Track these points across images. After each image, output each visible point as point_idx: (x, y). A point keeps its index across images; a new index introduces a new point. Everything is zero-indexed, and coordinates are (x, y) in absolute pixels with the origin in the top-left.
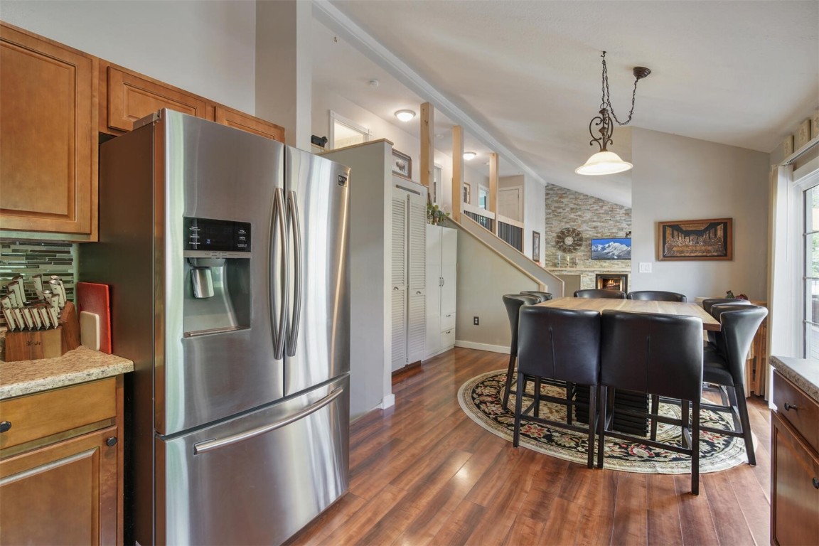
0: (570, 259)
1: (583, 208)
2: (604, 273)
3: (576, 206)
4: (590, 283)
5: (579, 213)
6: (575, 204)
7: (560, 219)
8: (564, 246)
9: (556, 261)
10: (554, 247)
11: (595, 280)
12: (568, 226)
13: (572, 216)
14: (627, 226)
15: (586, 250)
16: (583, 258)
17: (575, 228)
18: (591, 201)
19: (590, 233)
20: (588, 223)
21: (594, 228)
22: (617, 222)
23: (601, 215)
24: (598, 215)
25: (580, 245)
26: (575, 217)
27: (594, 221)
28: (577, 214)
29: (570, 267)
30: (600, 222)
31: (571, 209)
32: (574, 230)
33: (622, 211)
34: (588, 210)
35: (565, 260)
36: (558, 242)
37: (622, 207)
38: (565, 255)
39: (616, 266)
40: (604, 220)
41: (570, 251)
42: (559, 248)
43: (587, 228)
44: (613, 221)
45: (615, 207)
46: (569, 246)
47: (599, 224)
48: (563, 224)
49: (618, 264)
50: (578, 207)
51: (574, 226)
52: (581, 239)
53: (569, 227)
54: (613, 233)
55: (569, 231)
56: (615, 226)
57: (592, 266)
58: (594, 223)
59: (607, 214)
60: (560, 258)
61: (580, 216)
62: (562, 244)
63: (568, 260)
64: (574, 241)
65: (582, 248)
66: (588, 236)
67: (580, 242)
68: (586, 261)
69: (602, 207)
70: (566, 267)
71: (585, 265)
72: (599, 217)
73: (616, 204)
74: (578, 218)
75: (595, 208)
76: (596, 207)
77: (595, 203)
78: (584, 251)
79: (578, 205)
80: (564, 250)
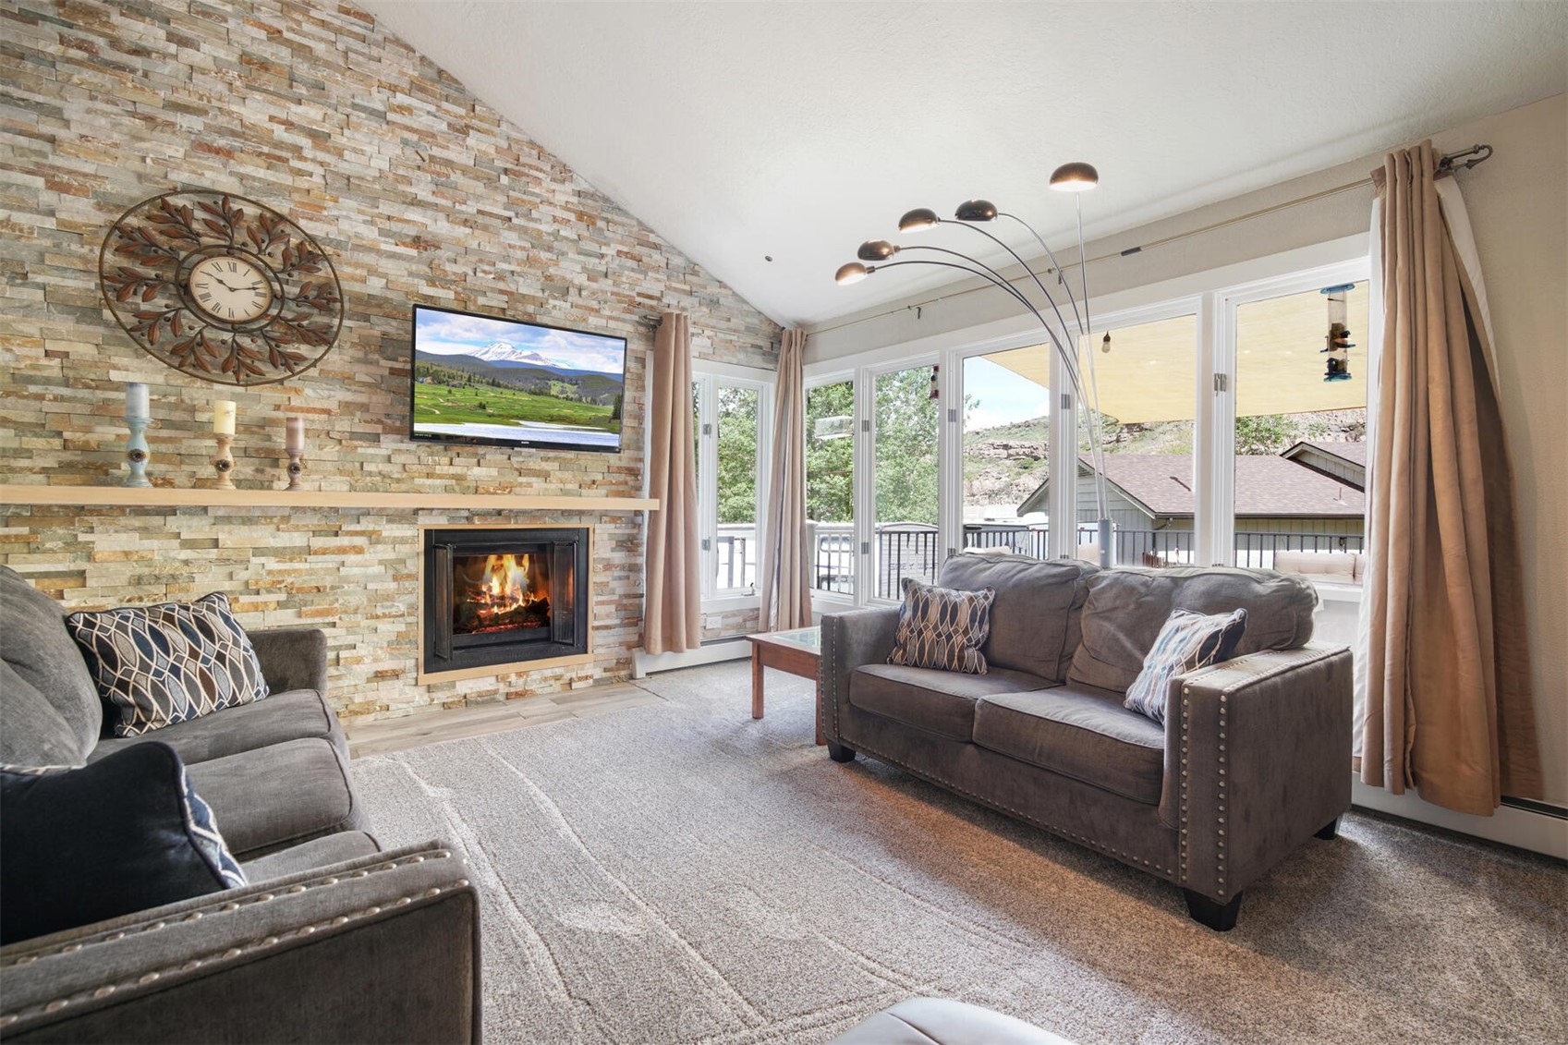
0: (244, 427)
1: (341, 87)
2: (478, 524)
3: (282, 55)
4: (393, 586)
5: (310, 113)
6: (275, 35)
7: (150, 103)
8: (187, 318)
9: (107, 433)
10: (88, 314)
11: (417, 566)
12: (217, 177)
13: (255, 111)
14: (581, 279)
15: (362, 374)
16: (343, 425)
17: (283, 207)
18: (393, 67)
19: (387, 265)
20: (374, 200)
21: (417, 242)
22: (538, 241)
23: (456, 177)
24: (440, 168)
25: (323, 337)
26: (279, 132)
27: (415, 202)
28: (296, 112)
29: (239, 484)
30: (450, 215)
31: (246, 59)
32: (272, 225)
33: (564, 194)
34: (381, 116)
35: (203, 430)
36: (118, 285)
37: (564, 173)
38: (196, 391)
39: (537, 483)
40: (470, 208)
41: (238, 367)
42: (142, 333)
43: (370, 234)
44: (523, 231)
45: (529, 157)
46: (236, 327)
47: (440, 227)
48: (175, 149)
49: (545, 476)
50: (303, 69)
51: (272, 189)
52: (326, 298)
53: (227, 183)
54: (525, 298)
55: (234, 218)
56: (529, 261)
57: (403, 481)
58: (414, 215)
59: (491, 182)
60: (144, 412)
61: (319, 138)
62: (160, 303)
63: (228, 426)
64: (278, 298)
65: (337, 359)
66: (375, 286)
67: (320, 319)
68: (366, 450)
69: (465, 130)
70: (199, 483)
71: (356, 475)
72: (440, 186)
73: (532, 144)
74: (305, 142)
75: (422, 121)
76: (424, 114)
77: (416, 87)
78: (346, 380)
79: (300, 50)
80: (188, 356)
